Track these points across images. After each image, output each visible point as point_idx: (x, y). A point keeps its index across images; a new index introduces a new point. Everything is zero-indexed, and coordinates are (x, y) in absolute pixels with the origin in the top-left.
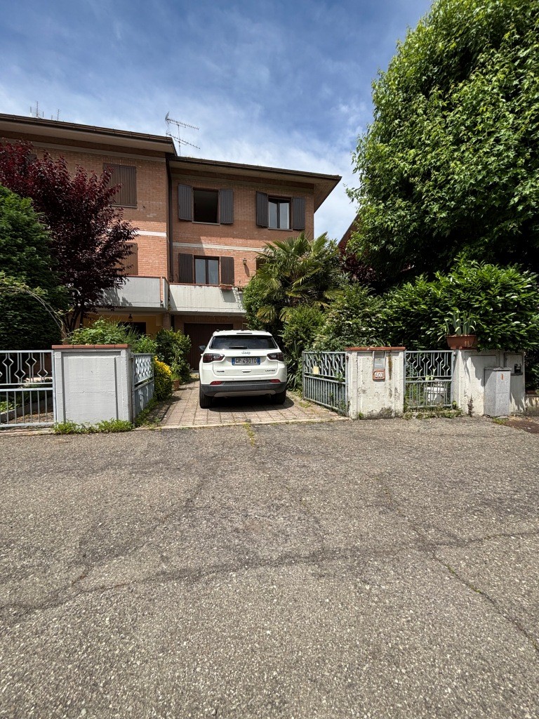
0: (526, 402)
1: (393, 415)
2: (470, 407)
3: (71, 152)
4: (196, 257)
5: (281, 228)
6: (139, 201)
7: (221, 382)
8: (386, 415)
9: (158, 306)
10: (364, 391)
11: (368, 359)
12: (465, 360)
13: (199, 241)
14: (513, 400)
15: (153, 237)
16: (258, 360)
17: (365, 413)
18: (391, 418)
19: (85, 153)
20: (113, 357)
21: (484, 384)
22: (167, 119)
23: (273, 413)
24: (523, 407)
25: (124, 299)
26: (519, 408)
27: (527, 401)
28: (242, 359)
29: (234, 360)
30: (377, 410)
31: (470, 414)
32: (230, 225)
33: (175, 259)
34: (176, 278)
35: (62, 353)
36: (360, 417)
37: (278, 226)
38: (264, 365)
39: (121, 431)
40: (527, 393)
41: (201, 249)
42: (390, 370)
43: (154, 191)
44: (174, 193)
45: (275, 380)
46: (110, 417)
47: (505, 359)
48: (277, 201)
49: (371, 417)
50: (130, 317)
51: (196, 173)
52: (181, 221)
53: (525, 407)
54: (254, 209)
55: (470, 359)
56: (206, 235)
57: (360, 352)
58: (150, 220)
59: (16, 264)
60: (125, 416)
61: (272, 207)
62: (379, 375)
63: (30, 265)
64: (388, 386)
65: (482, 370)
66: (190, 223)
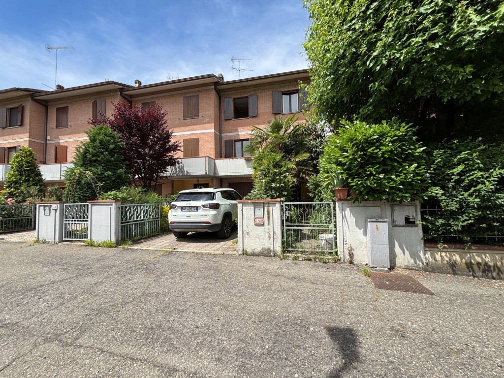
0: (426, 257)
1: (272, 254)
2: (351, 255)
4: (236, 141)
5: (293, 112)
6: (200, 113)
8: (266, 254)
9: (204, 173)
10: (248, 233)
11: (250, 208)
12: (342, 210)
13: (237, 131)
14: (407, 253)
15: (208, 133)
16: (196, 208)
17: (249, 250)
18: (271, 256)
20: (109, 207)
21: (365, 233)
22: (232, 60)
24: (422, 261)
25: (187, 172)
26: (415, 262)
27: (428, 255)
28: (187, 208)
29: (183, 208)
30: (258, 249)
31: (351, 263)
32: (256, 116)
33: (223, 144)
34: (223, 155)
35: (92, 205)
36: (245, 253)
37: (291, 111)
38: (201, 212)
40: (425, 247)
41: (238, 135)
42: (269, 218)
43: (208, 106)
44: (222, 104)
45: (207, 223)
46: (107, 239)
47: (392, 211)
48: (290, 93)
49: (253, 254)
51: (235, 89)
52: (226, 120)
53: (425, 261)
54: (271, 103)
55: (348, 210)
56: (242, 126)
57: (244, 204)
58: (206, 123)
60: (113, 240)
61: (285, 98)
62: (259, 221)
64: (267, 230)
65: (364, 221)
66: (231, 120)
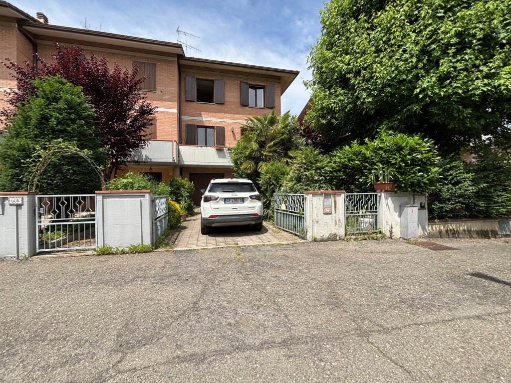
0: (429, 228)
1: (338, 238)
2: (391, 232)
3: (109, 53)
4: (198, 126)
5: (258, 106)
6: (158, 87)
7: (217, 216)
8: (333, 238)
9: (171, 161)
10: (317, 222)
11: (320, 199)
12: (386, 199)
13: (200, 115)
14: (420, 227)
15: (168, 113)
16: (243, 200)
17: (318, 237)
18: (337, 240)
19: (120, 54)
20: (139, 199)
21: (400, 216)
22: (178, 31)
23: (254, 237)
24: (427, 232)
25: (146, 156)
26: (424, 233)
27: (430, 228)
28: (232, 200)
29: (226, 200)
30: (326, 236)
31: (391, 237)
32: (222, 104)
33: (184, 128)
34: (183, 141)
35: (103, 196)
36: (315, 240)
37: (256, 105)
38: (248, 204)
39: (145, 252)
40: (429, 222)
41: (202, 121)
42: (335, 207)
43: (168, 80)
44: (183, 82)
45: (255, 214)
46: (137, 242)
47: (414, 199)
48: (256, 88)
49: (322, 240)
50: (151, 169)
51: (198, 68)
52: (188, 101)
53: (428, 232)
54: (239, 93)
55: (390, 198)
56: (206, 111)
57: (314, 194)
58: (165, 100)
59: (70, 133)
60: (148, 242)
61: (251, 92)
62: (328, 210)
63: (79, 133)
64: (333, 217)
65: (398, 207)
66: (194, 103)
